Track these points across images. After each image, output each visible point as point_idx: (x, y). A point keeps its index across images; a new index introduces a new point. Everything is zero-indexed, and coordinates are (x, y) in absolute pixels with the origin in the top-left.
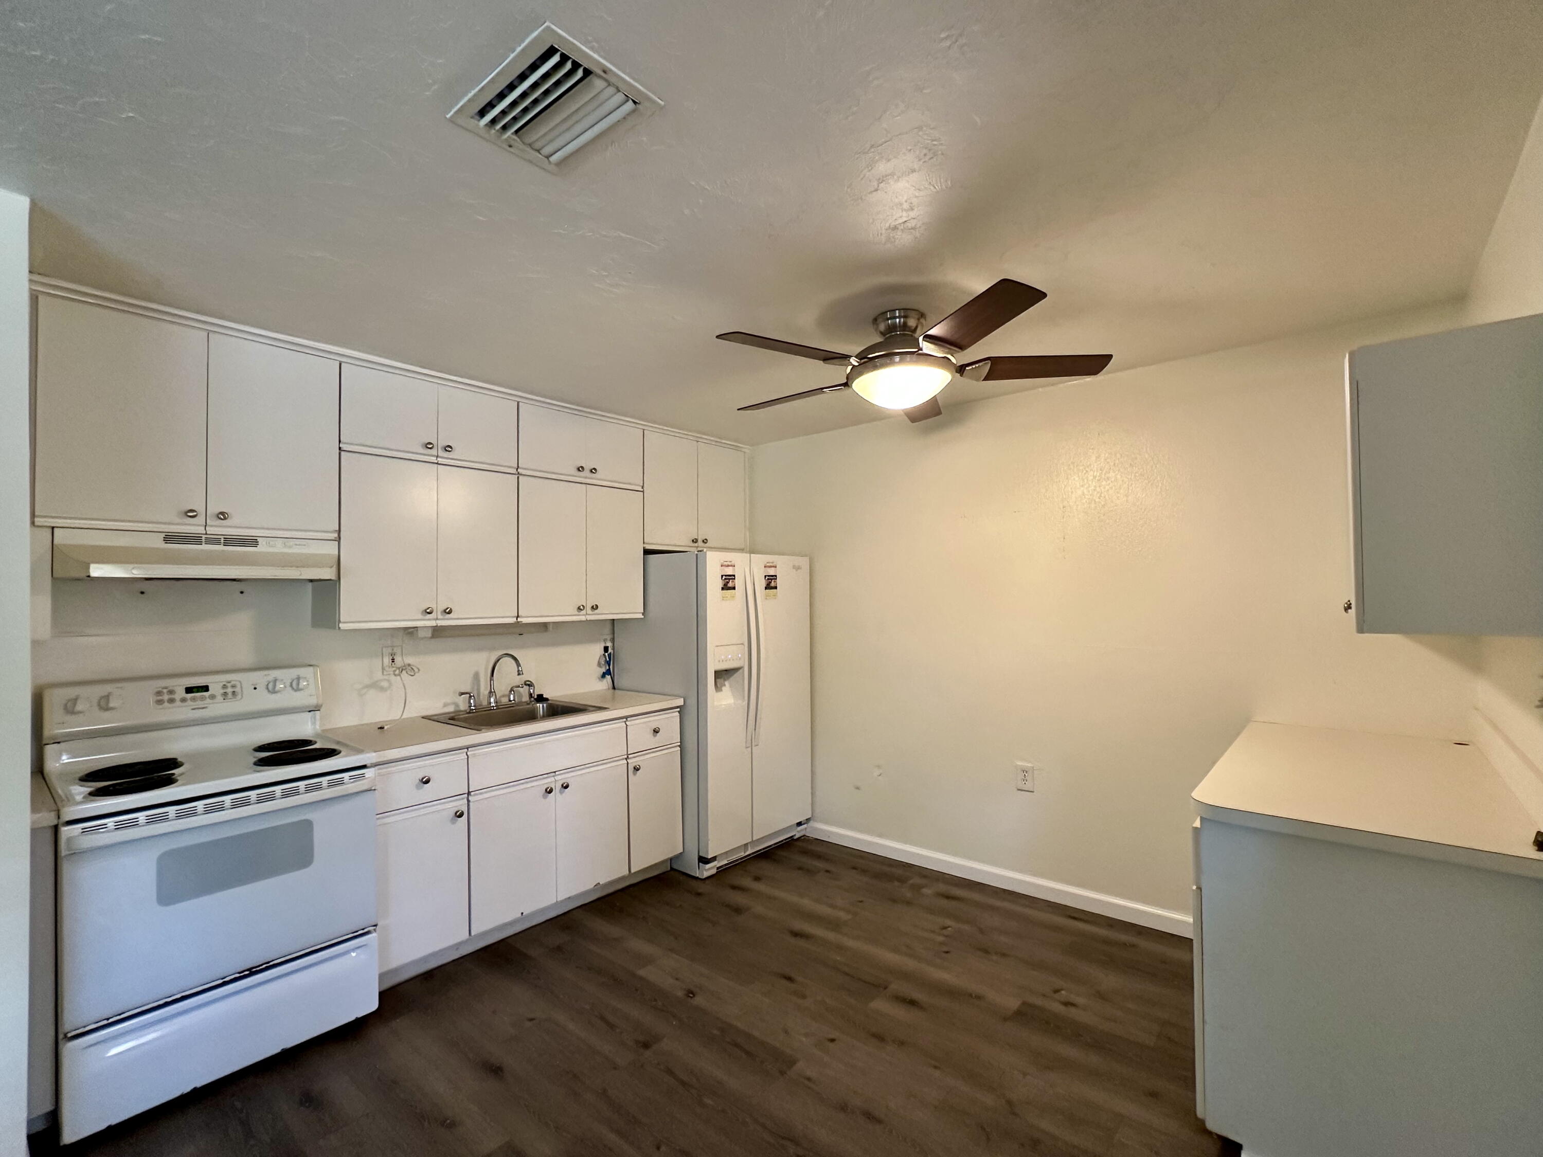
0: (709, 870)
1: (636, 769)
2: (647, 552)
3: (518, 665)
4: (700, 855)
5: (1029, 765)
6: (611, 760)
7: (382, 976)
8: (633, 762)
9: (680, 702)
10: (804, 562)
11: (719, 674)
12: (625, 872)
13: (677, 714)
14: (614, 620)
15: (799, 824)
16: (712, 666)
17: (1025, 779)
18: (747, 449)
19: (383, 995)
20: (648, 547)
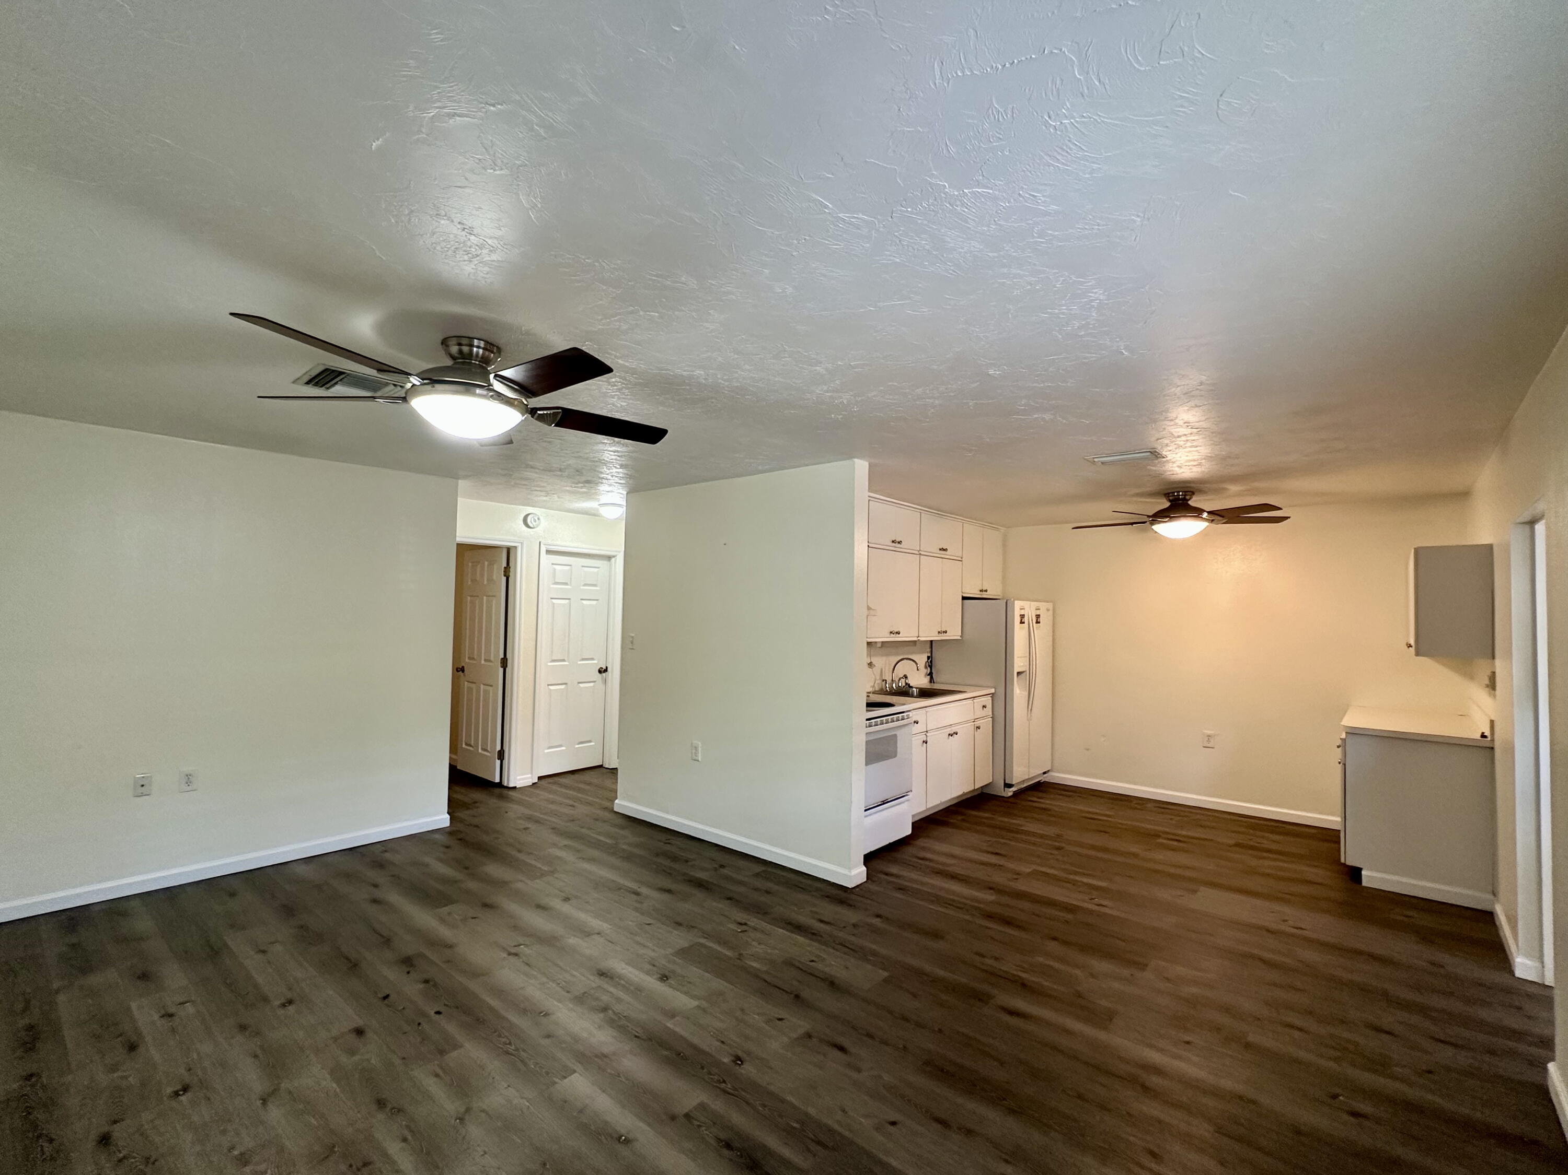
0: (1009, 792)
1: (978, 728)
2: (964, 598)
3: (917, 664)
4: (1006, 782)
5: (1212, 732)
6: (967, 722)
7: (913, 816)
8: (977, 723)
9: (993, 691)
10: (1050, 606)
11: (1019, 673)
12: (973, 788)
13: (990, 698)
14: (931, 641)
15: (1044, 773)
16: (1016, 670)
17: (1209, 741)
18: (1003, 529)
19: (914, 825)
20: (965, 595)
